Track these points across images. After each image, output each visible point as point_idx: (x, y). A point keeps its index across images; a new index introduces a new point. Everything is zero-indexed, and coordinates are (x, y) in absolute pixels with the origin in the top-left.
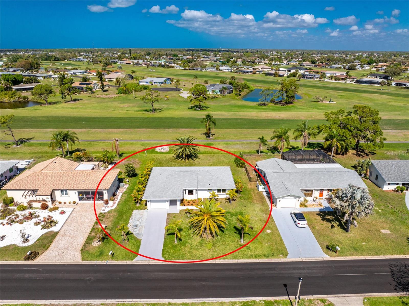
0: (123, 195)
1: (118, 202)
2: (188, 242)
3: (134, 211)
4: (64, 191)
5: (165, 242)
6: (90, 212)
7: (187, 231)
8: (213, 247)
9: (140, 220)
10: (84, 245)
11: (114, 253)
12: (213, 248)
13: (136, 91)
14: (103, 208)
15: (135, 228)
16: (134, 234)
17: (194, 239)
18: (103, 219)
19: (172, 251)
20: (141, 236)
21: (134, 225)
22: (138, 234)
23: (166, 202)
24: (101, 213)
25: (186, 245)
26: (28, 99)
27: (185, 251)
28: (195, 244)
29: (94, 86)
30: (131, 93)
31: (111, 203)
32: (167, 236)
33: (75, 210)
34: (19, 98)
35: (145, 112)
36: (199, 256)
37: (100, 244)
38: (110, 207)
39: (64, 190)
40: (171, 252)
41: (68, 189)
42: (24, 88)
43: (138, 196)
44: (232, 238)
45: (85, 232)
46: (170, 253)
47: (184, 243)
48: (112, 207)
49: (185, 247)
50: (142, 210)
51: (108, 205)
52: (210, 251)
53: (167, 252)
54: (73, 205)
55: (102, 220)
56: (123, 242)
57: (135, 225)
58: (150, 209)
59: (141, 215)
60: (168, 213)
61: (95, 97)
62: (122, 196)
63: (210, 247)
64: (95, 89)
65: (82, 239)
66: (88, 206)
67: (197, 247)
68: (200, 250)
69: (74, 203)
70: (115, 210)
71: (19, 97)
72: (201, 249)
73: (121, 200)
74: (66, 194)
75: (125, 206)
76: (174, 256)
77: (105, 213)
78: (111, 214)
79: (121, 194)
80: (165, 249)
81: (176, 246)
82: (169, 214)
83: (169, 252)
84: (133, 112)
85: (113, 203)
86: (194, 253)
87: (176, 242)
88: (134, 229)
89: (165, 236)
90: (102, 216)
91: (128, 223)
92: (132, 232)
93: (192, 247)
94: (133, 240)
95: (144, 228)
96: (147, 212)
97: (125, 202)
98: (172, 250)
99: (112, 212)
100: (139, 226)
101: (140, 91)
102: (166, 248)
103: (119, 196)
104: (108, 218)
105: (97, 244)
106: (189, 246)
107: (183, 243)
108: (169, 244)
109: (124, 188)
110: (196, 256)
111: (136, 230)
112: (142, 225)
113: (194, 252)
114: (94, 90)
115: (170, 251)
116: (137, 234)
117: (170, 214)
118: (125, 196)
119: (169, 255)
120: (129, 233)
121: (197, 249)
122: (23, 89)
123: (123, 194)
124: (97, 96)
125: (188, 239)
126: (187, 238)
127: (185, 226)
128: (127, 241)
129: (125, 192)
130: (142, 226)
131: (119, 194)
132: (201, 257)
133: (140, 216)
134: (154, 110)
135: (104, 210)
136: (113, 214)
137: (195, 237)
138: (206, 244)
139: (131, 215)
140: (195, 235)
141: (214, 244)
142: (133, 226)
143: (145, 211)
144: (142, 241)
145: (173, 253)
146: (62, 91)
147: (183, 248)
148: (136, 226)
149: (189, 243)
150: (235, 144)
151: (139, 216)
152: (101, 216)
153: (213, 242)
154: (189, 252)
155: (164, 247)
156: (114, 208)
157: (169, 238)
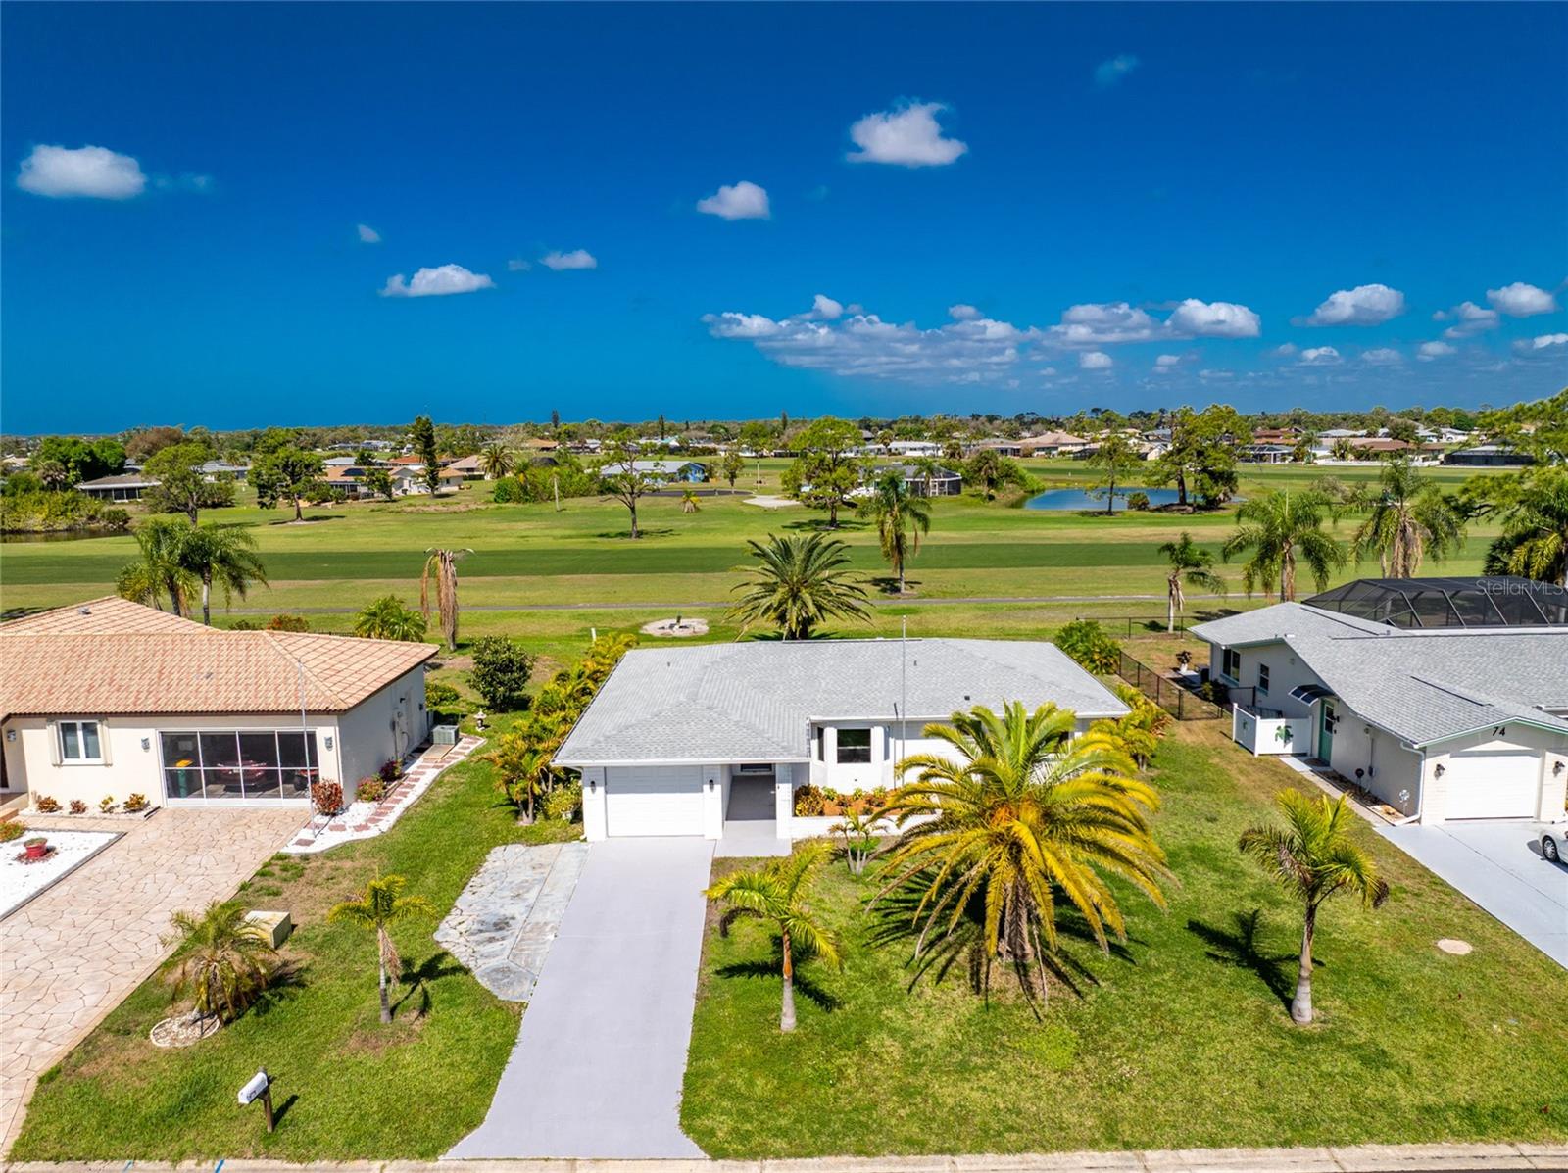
0: (447, 779)
1: (407, 809)
2: (881, 1025)
3: (499, 849)
4: (80, 734)
5: (702, 1023)
6: (213, 851)
7: (865, 956)
8: (1087, 1052)
9: (531, 896)
10: (87, 1041)
11: (294, 1098)
12: (1090, 1061)
13: (566, 494)
14: (306, 834)
15: (491, 940)
16: (476, 972)
17: (921, 1003)
18: (285, 885)
19: (762, 1085)
20: (527, 986)
21: (482, 923)
22: (504, 971)
23: (706, 787)
24: (282, 857)
25: (873, 1043)
26: (126, 522)
27: (869, 1088)
28: (940, 1032)
29: (401, 480)
30: (548, 498)
31: (359, 811)
32: (719, 979)
33: (124, 842)
34: (92, 518)
35: (598, 540)
36: (995, 1126)
37: (208, 1034)
38: (349, 830)
39: (79, 723)
40: (758, 1091)
41: (103, 716)
42: (122, 490)
43: (527, 757)
44: (1208, 994)
45: (135, 957)
46: (749, 1099)
47: (855, 1027)
48: (359, 828)
49: (864, 1054)
50: (551, 846)
51: (339, 820)
52: (1068, 1081)
53: (725, 1091)
54: (123, 817)
55: (277, 894)
56: (384, 1016)
57: (495, 920)
58: (603, 837)
59: (541, 866)
60: (719, 855)
61: (398, 512)
62: (438, 782)
63: (1063, 1056)
64: (404, 491)
65: (90, 1000)
66: (216, 822)
67: (958, 1057)
68: (988, 1079)
69: (136, 805)
70: (378, 846)
71: (92, 513)
72: (991, 1066)
73: (425, 798)
74: (93, 751)
75: (447, 824)
76: (783, 1122)
77: (305, 858)
78: (348, 865)
79: (431, 774)
80: (709, 1073)
81: (789, 1046)
82: (726, 859)
83: (738, 1096)
84: (550, 540)
85: (373, 811)
86: (950, 1101)
87: (788, 1022)
88: (479, 943)
89: (702, 985)
90: (285, 870)
91: (448, 912)
92: (463, 961)
93: (916, 1053)
94: (463, 1011)
95: (551, 937)
96: (579, 851)
97: (448, 807)
98: (760, 1082)
99: (357, 854)
100: (516, 926)
101: (582, 495)
102: (715, 1064)
103: (417, 780)
104: (320, 880)
105: (184, 1033)
106: (893, 1048)
107: (846, 1027)
108: (736, 1036)
109: (456, 748)
110: (964, 1120)
111: (496, 946)
112: (538, 917)
113: (947, 1092)
114: (399, 492)
115: (750, 1083)
116: (497, 970)
117: (734, 859)
118: (453, 785)
119: (745, 1116)
120: (441, 967)
121: (964, 1069)
122: (116, 490)
123: (442, 775)
124: (409, 509)
125: (873, 999)
126: (870, 993)
127: (843, 922)
128: (415, 1014)
129: (462, 764)
130: (539, 928)
131: (423, 774)
132: (1011, 1129)
133: (530, 872)
134: (640, 534)
135: (307, 843)
136: (357, 864)
137: (929, 992)
138: (1020, 1031)
139: (474, 866)
140: (925, 976)
141: (1084, 1035)
142: (476, 927)
143: (566, 847)
144: (526, 1015)
145: (768, 1104)
146: (259, 475)
147: (848, 1060)
148: (501, 925)
149: (892, 1032)
150: (1029, 608)
151: (527, 874)
152: (277, 870)
153: (1074, 1019)
154: (905, 1092)
155: (695, 1053)
156: (373, 832)
157: (736, 997)
